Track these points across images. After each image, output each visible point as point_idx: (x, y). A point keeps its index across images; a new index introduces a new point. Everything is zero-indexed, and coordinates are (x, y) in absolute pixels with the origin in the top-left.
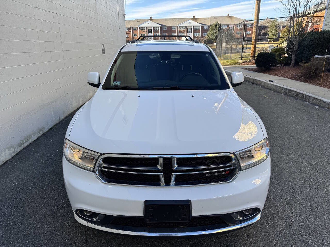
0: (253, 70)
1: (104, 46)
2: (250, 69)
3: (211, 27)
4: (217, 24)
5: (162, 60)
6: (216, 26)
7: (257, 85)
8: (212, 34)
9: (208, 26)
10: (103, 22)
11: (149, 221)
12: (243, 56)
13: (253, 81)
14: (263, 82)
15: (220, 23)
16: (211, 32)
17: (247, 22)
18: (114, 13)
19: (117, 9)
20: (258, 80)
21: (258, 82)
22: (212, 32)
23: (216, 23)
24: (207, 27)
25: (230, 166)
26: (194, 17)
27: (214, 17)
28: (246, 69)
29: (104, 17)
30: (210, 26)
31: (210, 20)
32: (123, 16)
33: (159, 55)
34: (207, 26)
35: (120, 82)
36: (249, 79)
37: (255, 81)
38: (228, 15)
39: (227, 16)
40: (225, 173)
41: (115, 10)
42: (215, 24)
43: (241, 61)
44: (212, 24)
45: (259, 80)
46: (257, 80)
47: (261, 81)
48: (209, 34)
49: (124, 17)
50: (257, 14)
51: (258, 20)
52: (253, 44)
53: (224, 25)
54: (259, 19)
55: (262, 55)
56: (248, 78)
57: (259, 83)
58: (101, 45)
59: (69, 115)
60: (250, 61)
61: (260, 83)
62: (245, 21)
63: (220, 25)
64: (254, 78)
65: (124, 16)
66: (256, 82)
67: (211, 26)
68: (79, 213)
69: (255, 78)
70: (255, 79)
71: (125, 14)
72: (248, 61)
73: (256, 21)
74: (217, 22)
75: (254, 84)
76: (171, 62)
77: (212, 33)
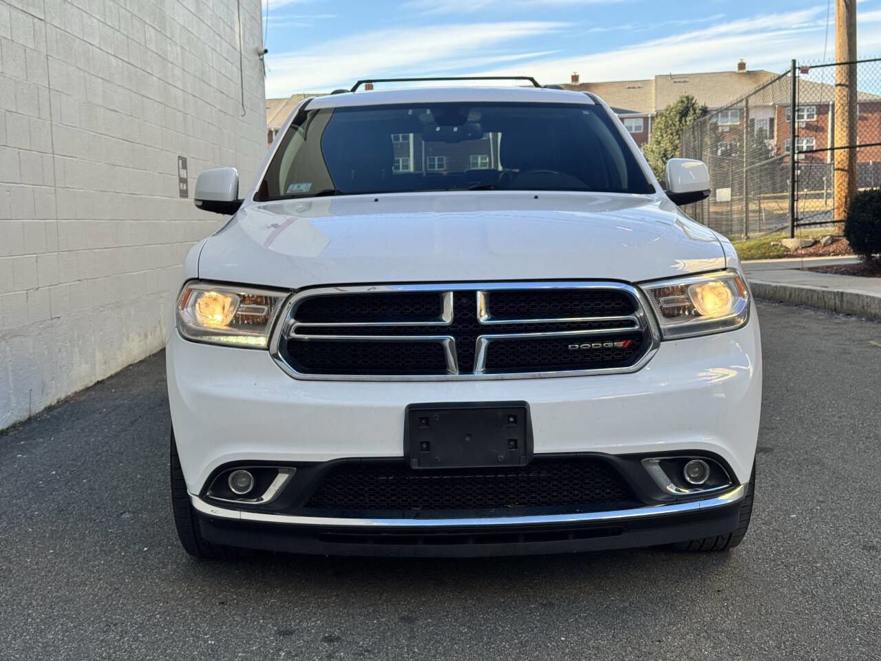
0: (843, 269)
1: (185, 167)
2: (828, 267)
3: (658, 120)
4: (686, 108)
5: (439, 125)
6: (684, 114)
7: (848, 314)
8: (665, 155)
9: (646, 119)
10: (184, 70)
11: (419, 465)
12: (797, 220)
13: (832, 303)
14: (873, 298)
15: (700, 102)
16: (659, 143)
17: (805, 70)
18: (224, 44)
19: (237, 30)
20: (851, 294)
21: (856, 303)
22: (665, 144)
23: (682, 102)
24: (641, 122)
25: (632, 323)
26: (575, 78)
27: (671, 76)
28: (811, 269)
29: (190, 52)
30: (653, 118)
31: (653, 91)
32: (257, 58)
33: (428, 112)
34: (642, 120)
35: (310, 185)
36: (815, 297)
37: (842, 301)
38: (742, 66)
39: (736, 70)
40: (619, 344)
41: (228, 30)
42: (680, 107)
43: (790, 243)
44: (662, 107)
45: (857, 295)
46: (847, 294)
47: (867, 297)
48: (652, 151)
49: (259, 62)
50: (845, 37)
51: (850, 64)
52: (840, 166)
53: (723, 111)
54: (858, 59)
55: (872, 198)
56: (814, 291)
57: (857, 308)
58: (175, 162)
59: (58, 402)
60: (834, 240)
61: (863, 307)
62: (794, 68)
63: (705, 111)
64: (836, 290)
65: (262, 60)
66: (845, 305)
67: (657, 116)
68: (211, 495)
69: (841, 290)
70: (842, 293)
71: (266, 51)
72: (823, 241)
73: (845, 67)
74: (687, 98)
75: (838, 313)
76: (470, 134)
77: (666, 150)
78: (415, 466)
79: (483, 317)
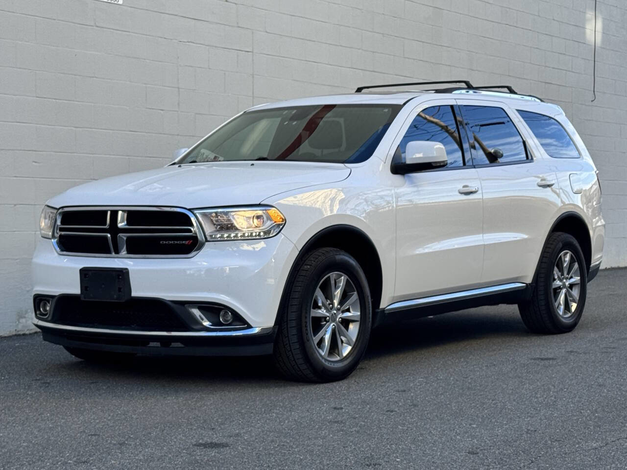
5: (289, 120)
11: (85, 298)
25: (190, 231)
40: (187, 242)
78: (82, 299)
79: (121, 225)
